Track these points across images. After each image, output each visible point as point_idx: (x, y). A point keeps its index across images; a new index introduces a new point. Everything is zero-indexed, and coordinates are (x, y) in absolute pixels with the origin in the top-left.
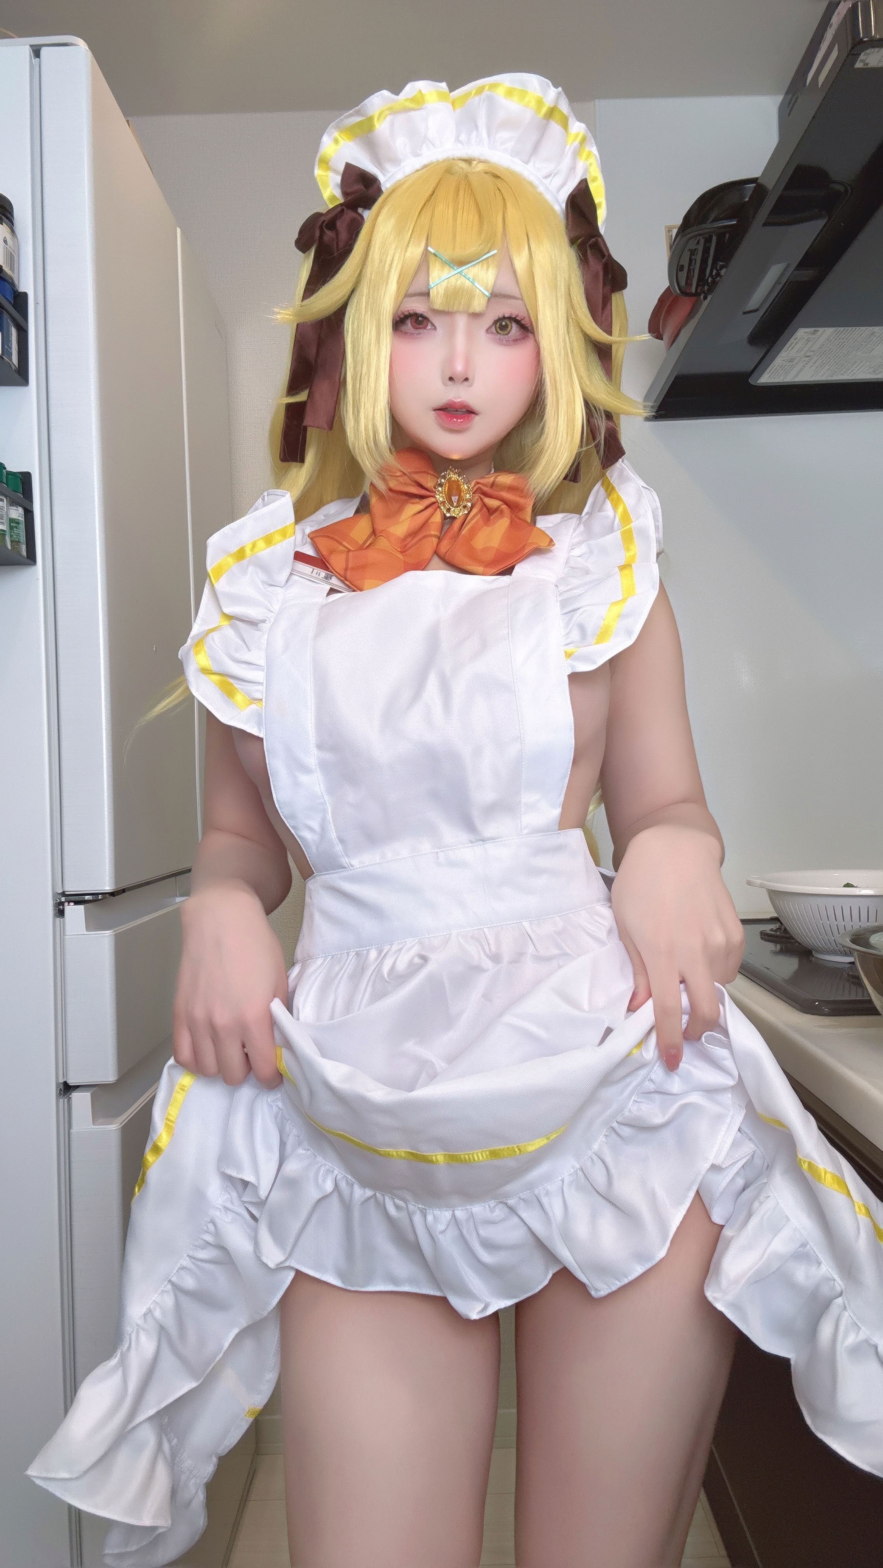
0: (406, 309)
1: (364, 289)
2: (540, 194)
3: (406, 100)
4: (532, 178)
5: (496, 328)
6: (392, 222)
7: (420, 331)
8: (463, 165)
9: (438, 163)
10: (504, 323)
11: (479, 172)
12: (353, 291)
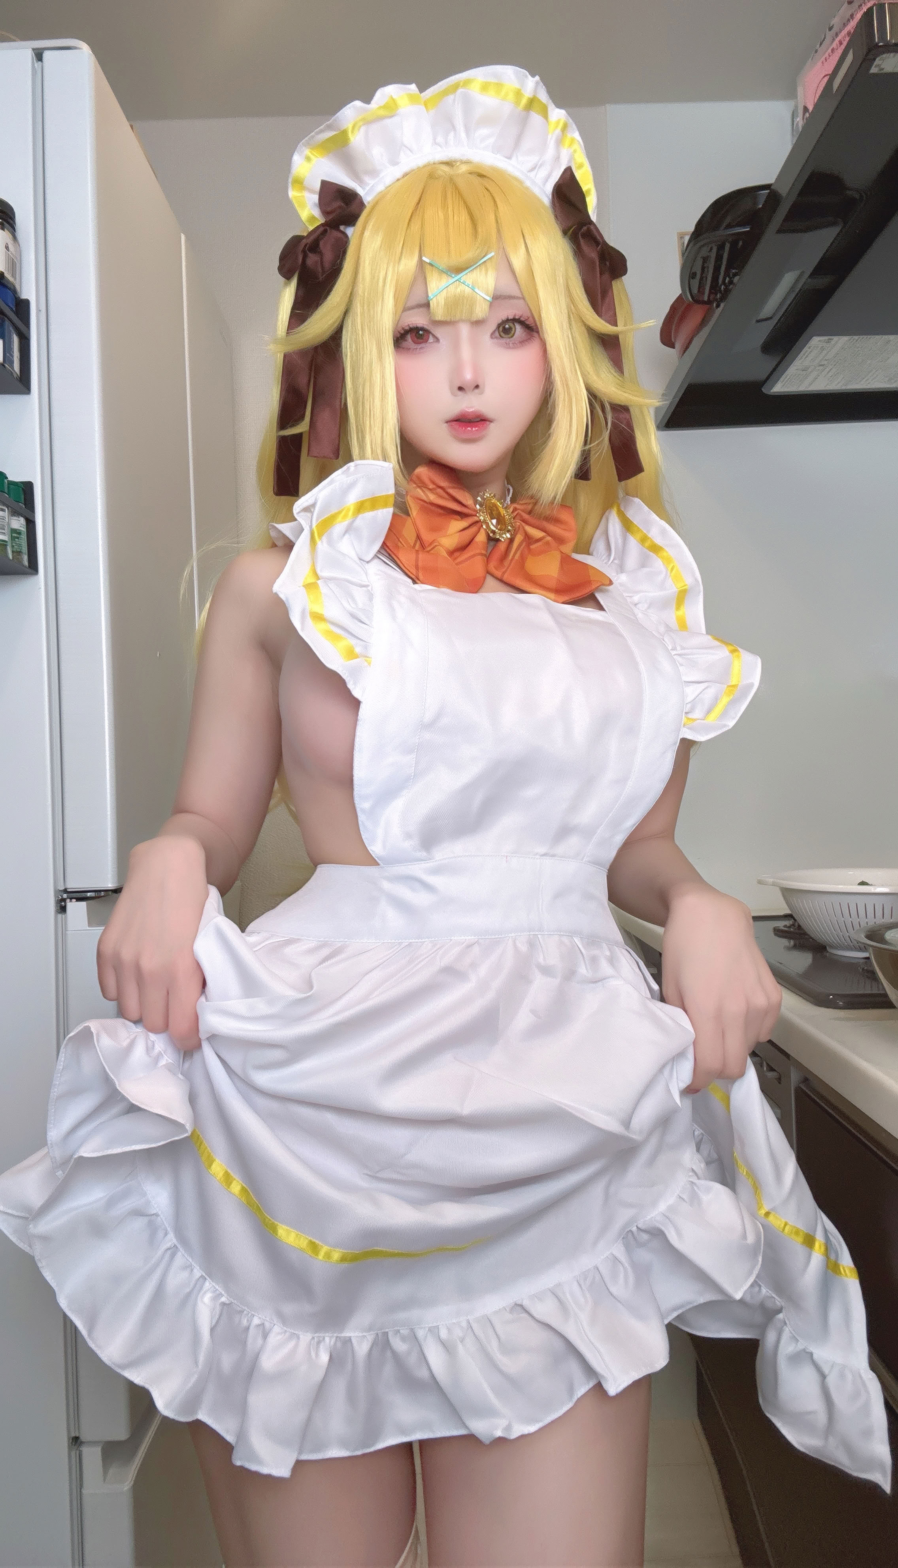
0: (406, 324)
1: (358, 309)
2: (527, 188)
3: (379, 109)
4: (517, 174)
5: (499, 332)
6: (380, 236)
7: (422, 345)
8: (445, 168)
9: (419, 169)
10: (507, 327)
11: (462, 174)
12: (346, 313)
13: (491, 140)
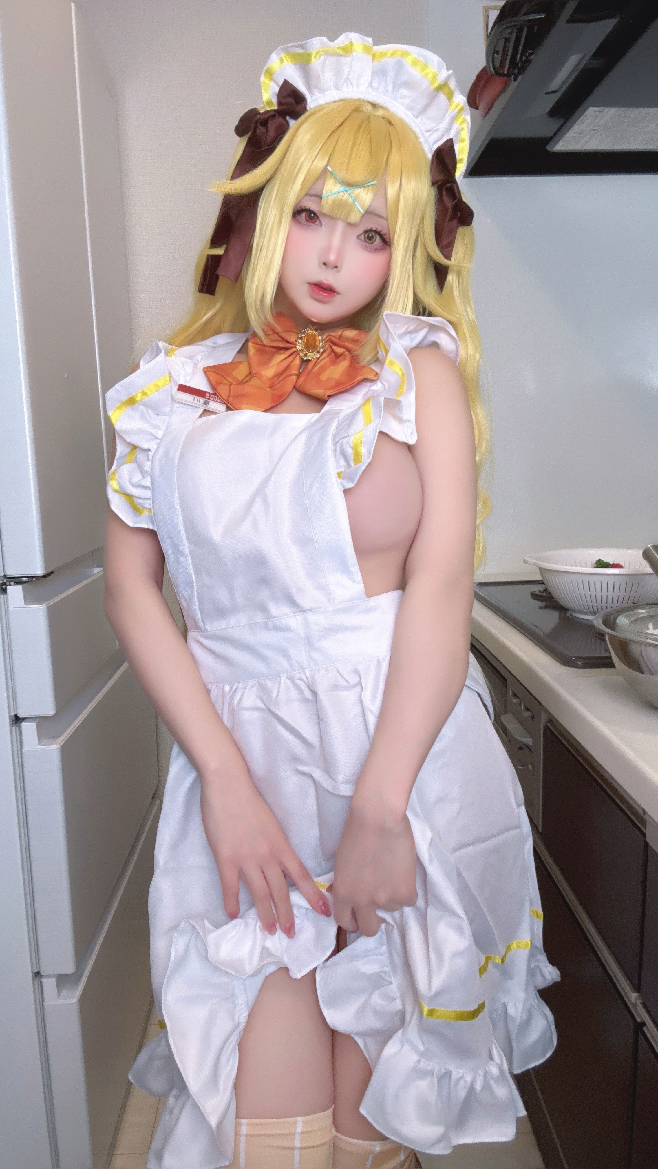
0: (304, 205)
1: (278, 180)
2: (420, 143)
3: (339, 48)
4: (417, 131)
5: (364, 236)
6: (308, 137)
7: (310, 224)
8: (369, 108)
9: (351, 101)
10: (370, 235)
11: (378, 116)
12: (269, 181)
13: (407, 100)
